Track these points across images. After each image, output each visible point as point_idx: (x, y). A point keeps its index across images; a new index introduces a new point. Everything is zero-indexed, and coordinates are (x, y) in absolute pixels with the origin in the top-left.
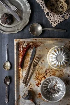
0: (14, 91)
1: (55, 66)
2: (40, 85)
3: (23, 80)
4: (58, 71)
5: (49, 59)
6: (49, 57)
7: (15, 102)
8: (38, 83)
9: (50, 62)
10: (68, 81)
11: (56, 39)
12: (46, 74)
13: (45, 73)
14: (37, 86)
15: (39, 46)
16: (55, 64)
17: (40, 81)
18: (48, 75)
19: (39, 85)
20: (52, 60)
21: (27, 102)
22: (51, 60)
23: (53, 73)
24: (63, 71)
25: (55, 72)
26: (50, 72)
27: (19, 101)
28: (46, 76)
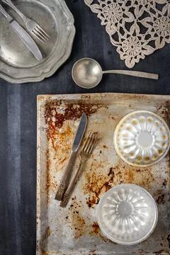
0: (36, 218)
1: (132, 157)
2: (97, 203)
3: (56, 191)
4: (139, 171)
5: (118, 140)
6: (118, 135)
7: (38, 244)
8: (91, 199)
9: (120, 149)
10: (163, 196)
11: (135, 97)
12: (112, 179)
13: (109, 175)
14: (90, 206)
15: (95, 111)
16: (132, 154)
17: (97, 195)
18: (115, 180)
19: (94, 205)
20: (125, 144)
21: (65, 244)
22: (122, 142)
23: (127, 176)
24: (152, 172)
25: (132, 175)
26: (120, 173)
27: (47, 242)
28: (110, 184)
